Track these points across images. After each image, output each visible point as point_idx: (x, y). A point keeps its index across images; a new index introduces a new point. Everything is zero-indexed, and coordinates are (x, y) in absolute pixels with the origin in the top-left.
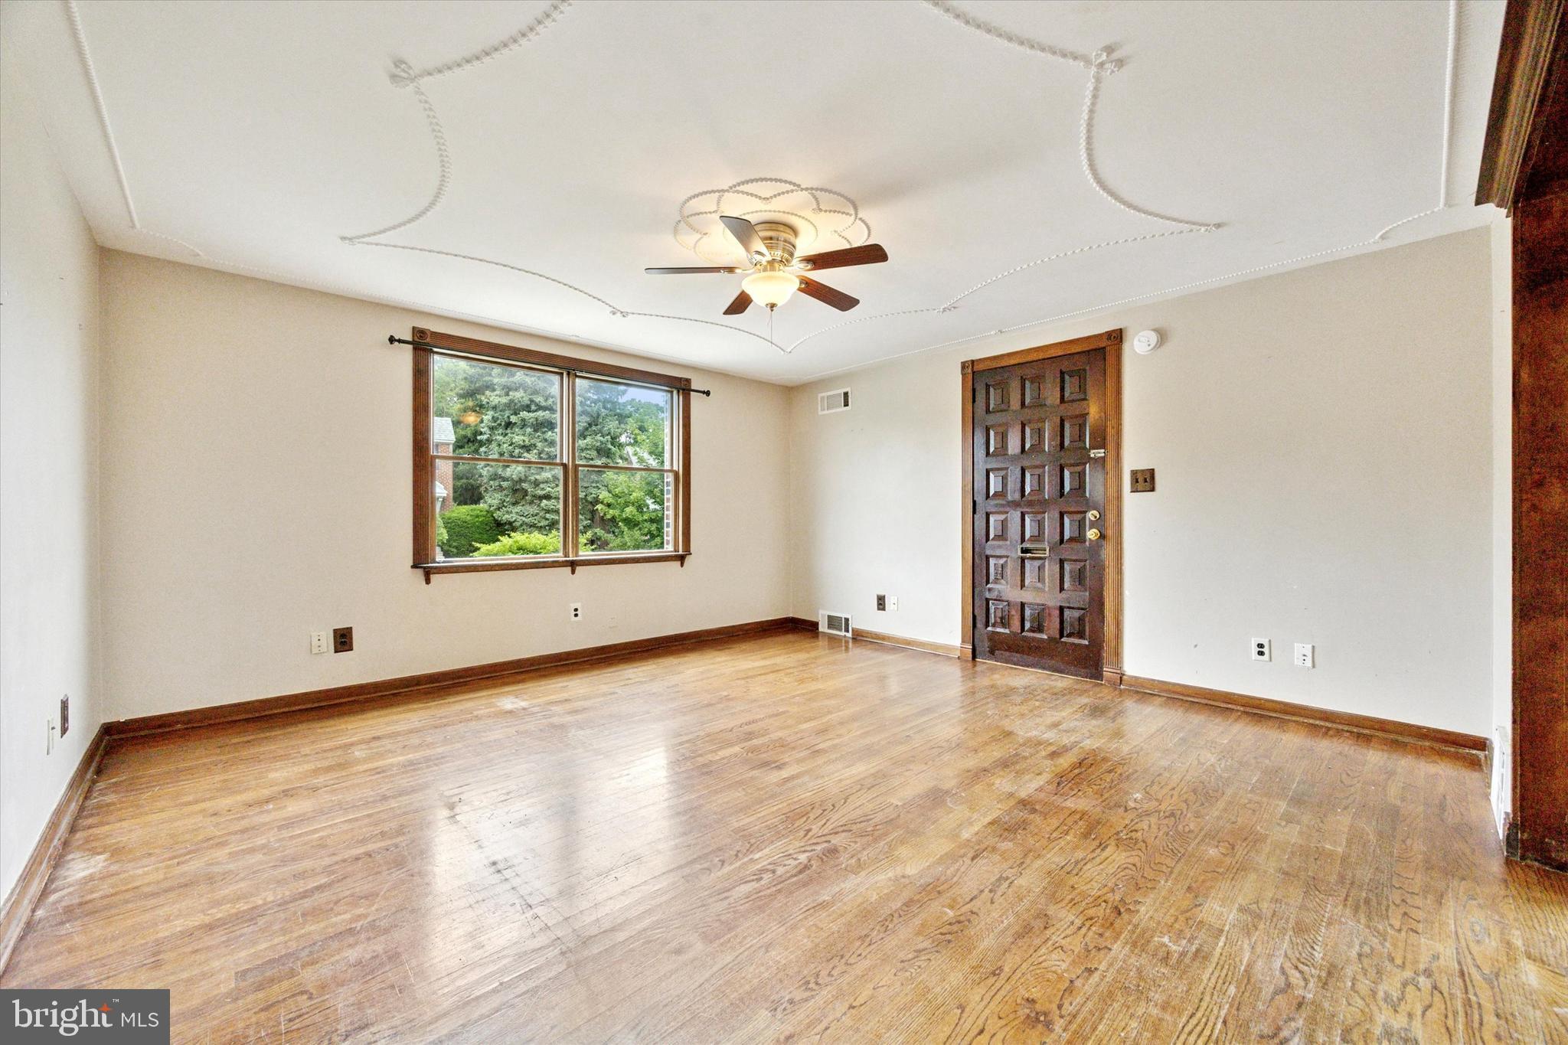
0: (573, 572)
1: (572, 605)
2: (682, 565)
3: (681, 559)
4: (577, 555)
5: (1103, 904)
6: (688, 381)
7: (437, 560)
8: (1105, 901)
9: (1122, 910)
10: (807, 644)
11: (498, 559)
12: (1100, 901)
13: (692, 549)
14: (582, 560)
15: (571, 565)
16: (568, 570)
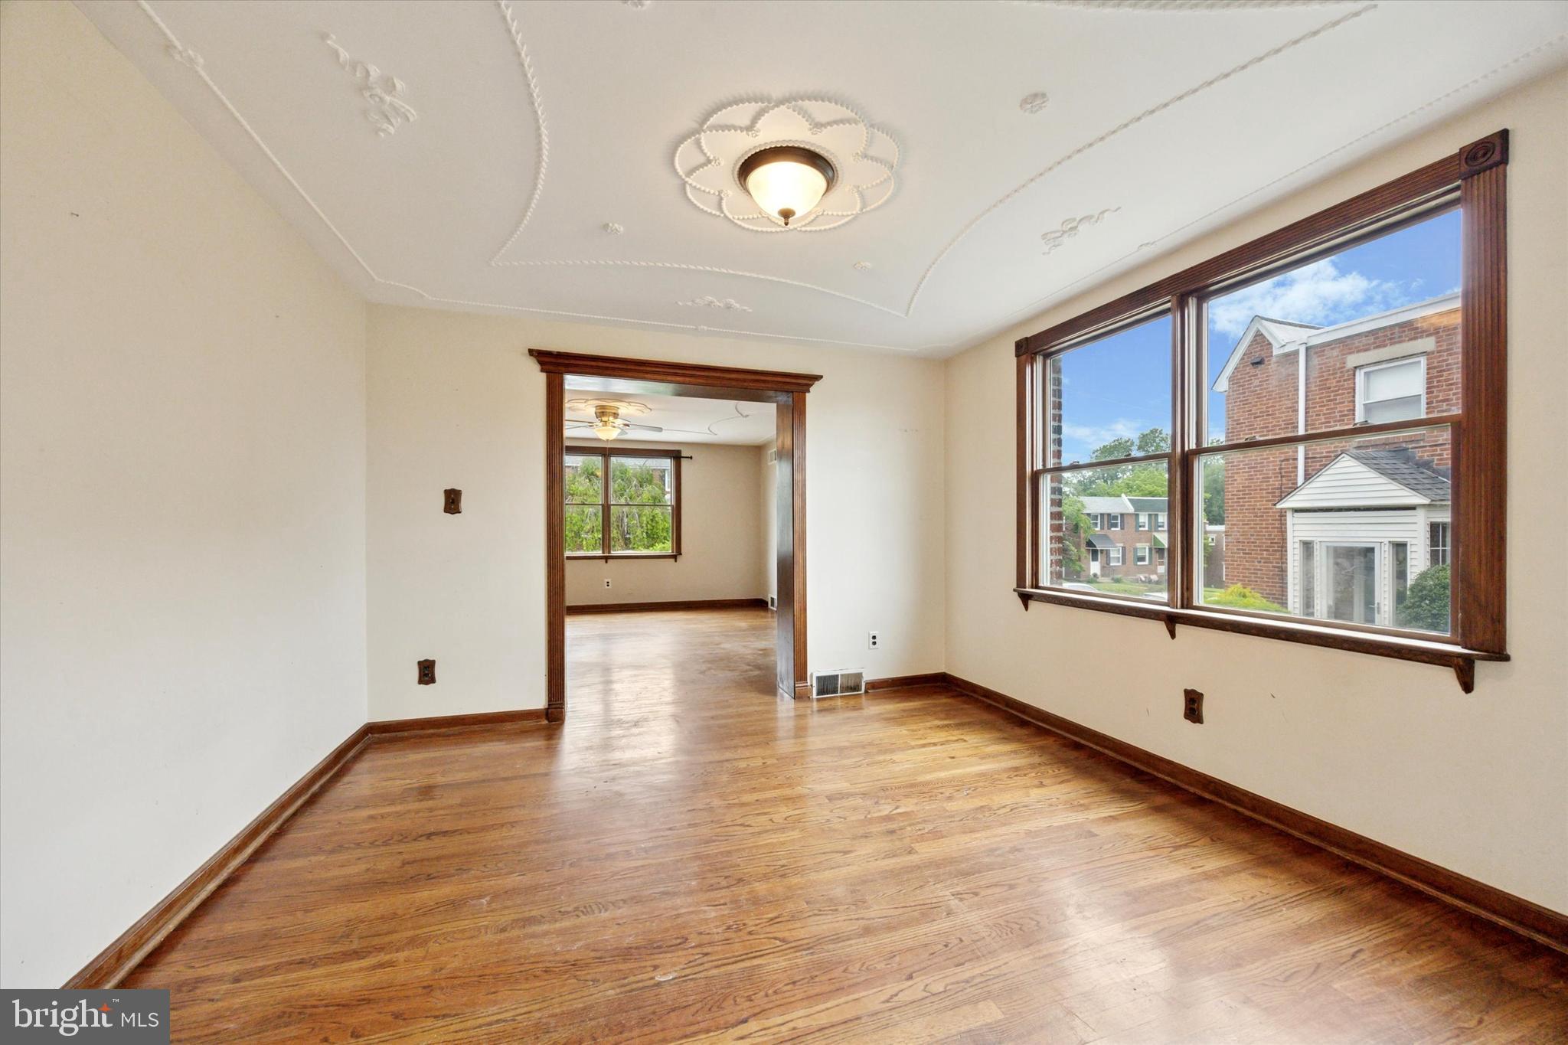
0: (606, 562)
2: (676, 561)
3: (675, 557)
6: (679, 452)
10: (762, 614)
13: (683, 551)
15: (606, 559)
16: (604, 561)
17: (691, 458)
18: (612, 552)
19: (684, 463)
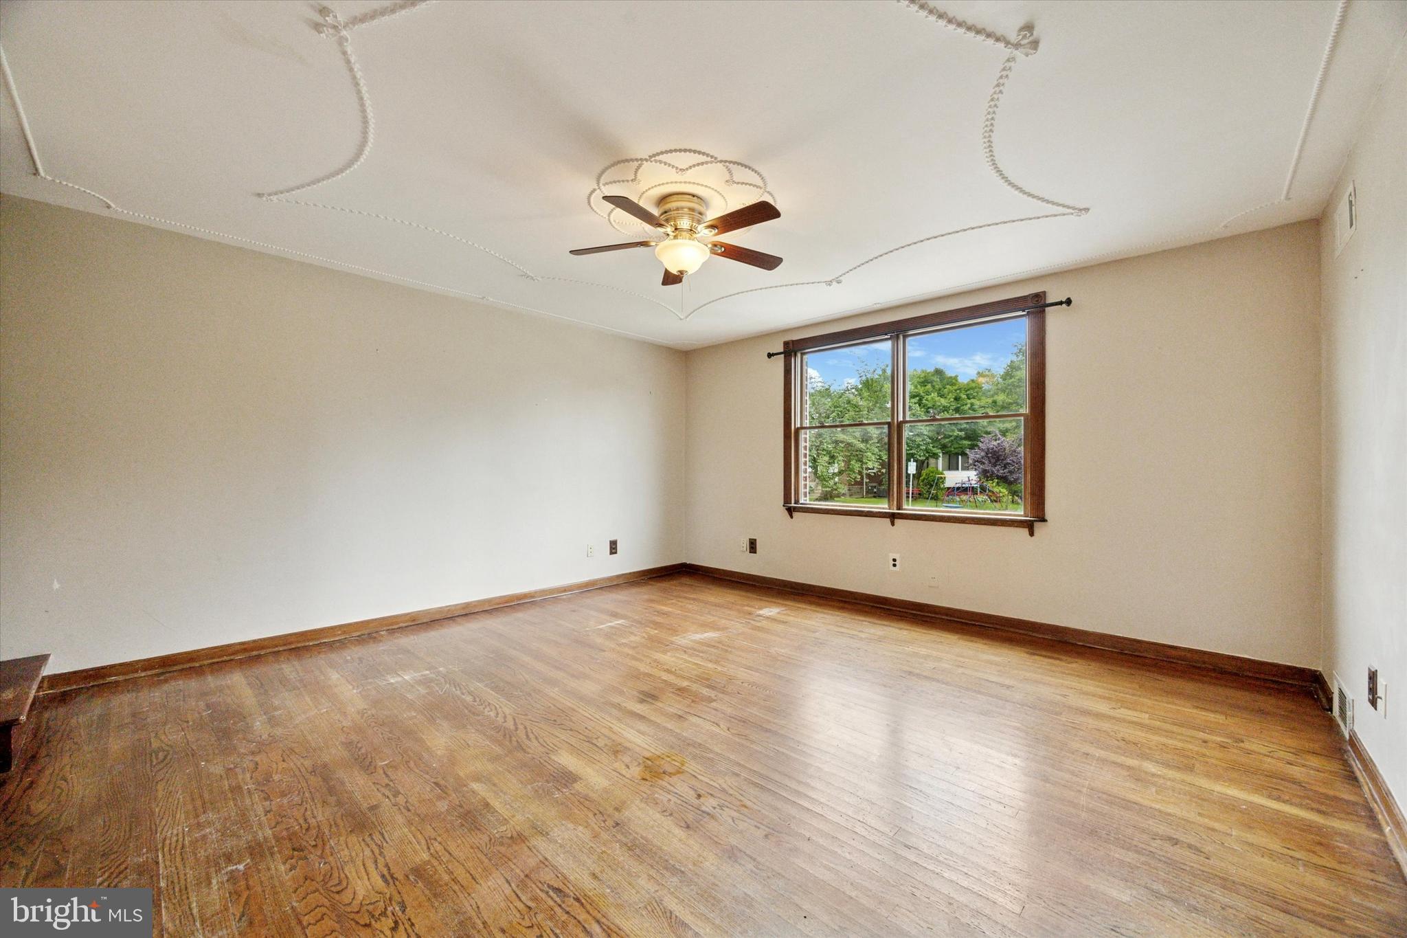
0: (893, 524)
1: (890, 554)
2: (1032, 534)
3: (1030, 526)
4: (899, 508)
5: (314, 843)
7: (800, 502)
8: (315, 846)
9: (296, 853)
11: (820, 505)
12: (320, 842)
13: (1049, 513)
14: (906, 514)
15: (893, 517)
16: (888, 521)
17: (1069, 302)
18: (905, 507)
19: (1054, 318)
